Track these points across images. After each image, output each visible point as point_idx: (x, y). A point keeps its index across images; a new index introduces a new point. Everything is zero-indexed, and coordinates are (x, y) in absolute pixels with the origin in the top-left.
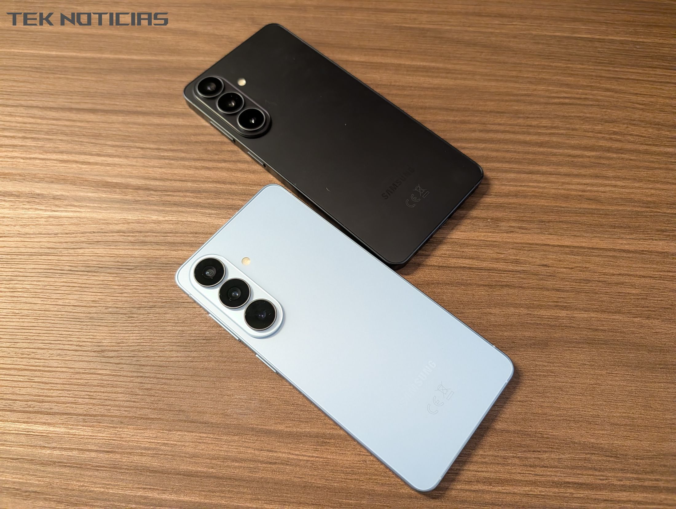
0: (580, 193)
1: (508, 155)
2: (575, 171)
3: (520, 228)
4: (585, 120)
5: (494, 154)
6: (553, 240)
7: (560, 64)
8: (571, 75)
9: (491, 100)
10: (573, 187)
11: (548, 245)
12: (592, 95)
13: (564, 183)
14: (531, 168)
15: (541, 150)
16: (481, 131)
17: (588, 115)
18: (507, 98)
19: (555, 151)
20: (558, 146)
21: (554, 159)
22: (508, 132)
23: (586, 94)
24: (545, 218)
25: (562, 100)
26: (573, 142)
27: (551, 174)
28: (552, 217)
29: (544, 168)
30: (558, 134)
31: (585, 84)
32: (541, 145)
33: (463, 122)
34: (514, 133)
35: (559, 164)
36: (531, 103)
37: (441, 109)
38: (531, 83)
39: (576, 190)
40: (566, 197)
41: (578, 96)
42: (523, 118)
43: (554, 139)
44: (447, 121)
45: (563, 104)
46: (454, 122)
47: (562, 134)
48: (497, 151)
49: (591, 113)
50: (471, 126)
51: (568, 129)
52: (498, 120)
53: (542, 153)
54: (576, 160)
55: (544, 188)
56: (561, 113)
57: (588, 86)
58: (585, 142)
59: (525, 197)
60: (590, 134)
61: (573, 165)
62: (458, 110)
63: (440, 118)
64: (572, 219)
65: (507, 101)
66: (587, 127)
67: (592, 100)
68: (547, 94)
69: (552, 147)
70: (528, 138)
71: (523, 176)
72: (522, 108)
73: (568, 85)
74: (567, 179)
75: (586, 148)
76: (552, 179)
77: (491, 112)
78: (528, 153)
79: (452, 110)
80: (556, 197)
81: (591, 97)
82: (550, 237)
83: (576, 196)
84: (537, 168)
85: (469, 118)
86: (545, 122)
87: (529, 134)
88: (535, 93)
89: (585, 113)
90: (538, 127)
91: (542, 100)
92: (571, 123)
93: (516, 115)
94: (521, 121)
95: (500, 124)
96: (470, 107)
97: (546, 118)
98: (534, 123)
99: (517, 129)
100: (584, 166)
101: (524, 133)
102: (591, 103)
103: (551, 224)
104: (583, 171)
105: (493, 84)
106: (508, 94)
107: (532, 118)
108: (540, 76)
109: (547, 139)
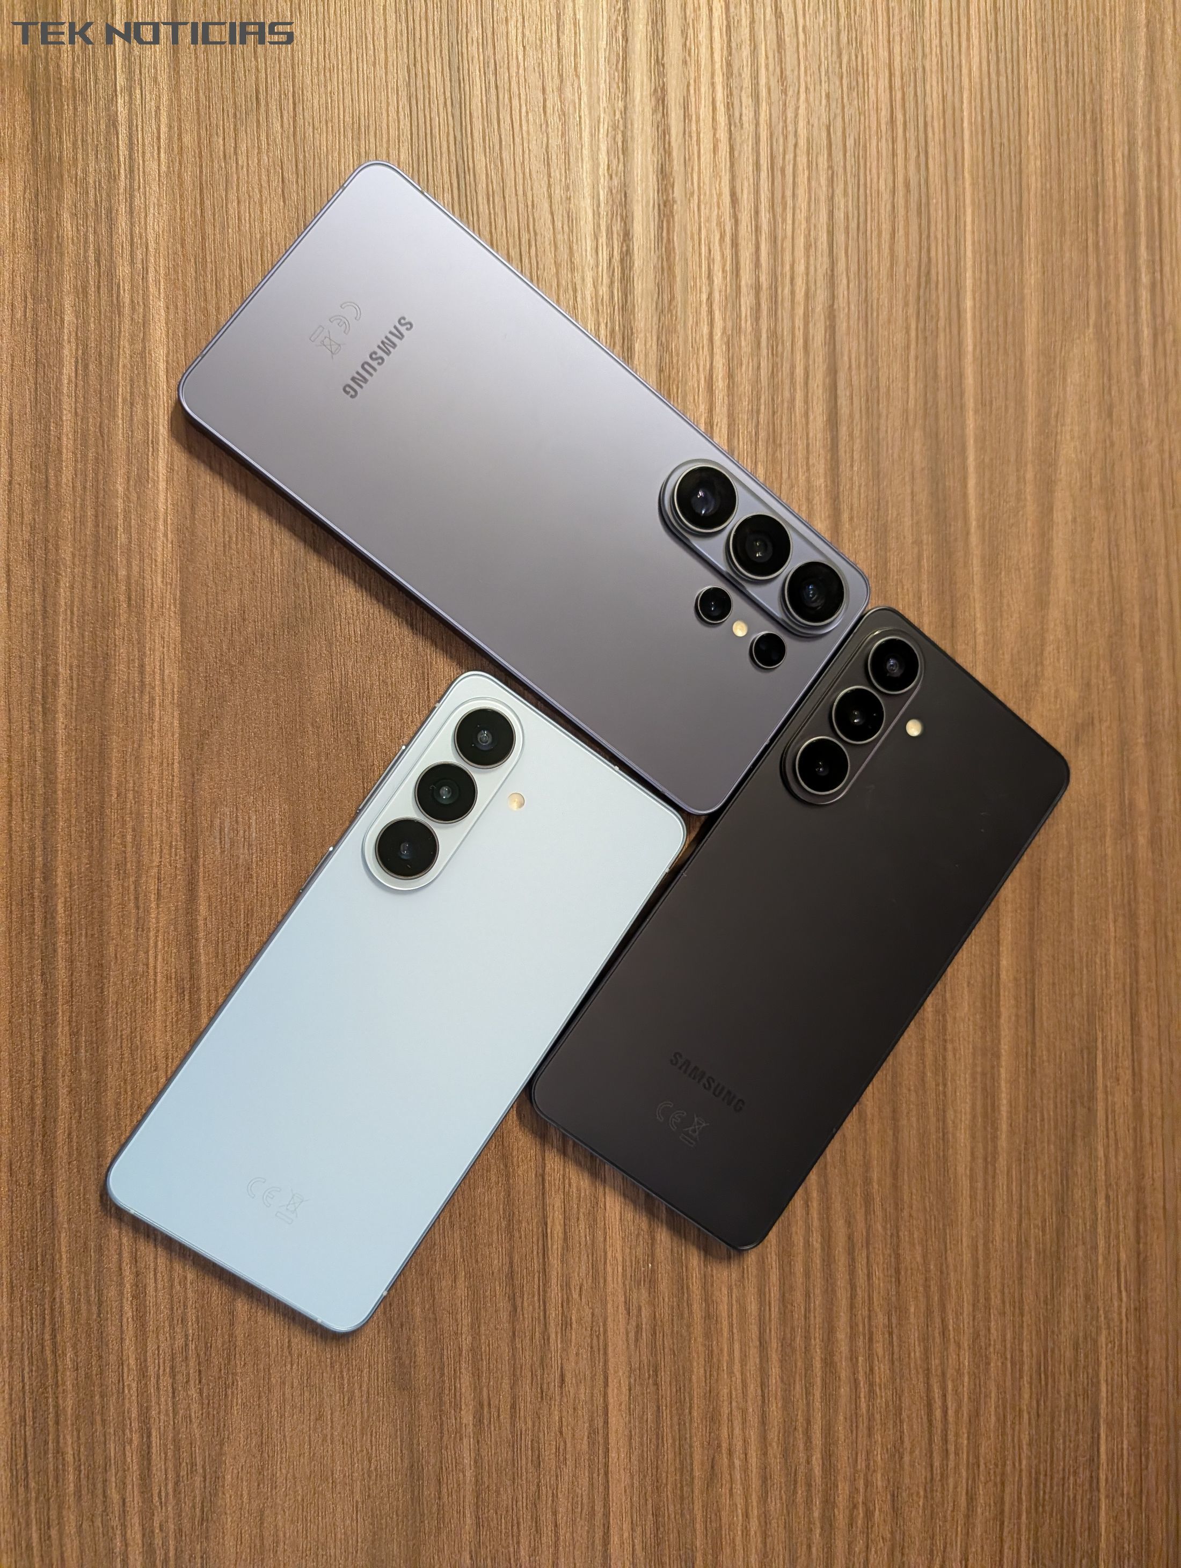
0: (725, 1445)
1: (799, 1296)
2: (774, 1435)
3: (639, 1327)
4: (896, 1453)
5: (799, 1268)
7: (1026, 1396)
8: (1002, 1421)
9: (925, 1257)
10: (737, 1431)
12: (957, 1467)
13: (744, 1412)
14: (774, 1344)
15: (818, 1364)
16: (850, 1238)
17: (907, 1458)
18: (934, 1288)
19: (817, 1392)
20: (830, 1399)
21: (798, 1389)
22: (853, 1297)
23: (957, 1454)
24: (665, 1377)
25: (938, 1403)
26: (841, 1430)
27: (763, 1385)
28: (666, 1390)
29: (775, 1371)
30: (858, 1397)
31: (983, 1450)
32: (829, 1363)
33: (868, 1200)
34: (852, 1306)
35: (787, 1402)
36: (925, 1339)
37: (896, 1151)
38: (976, 1336)
39: (731, 1436)
40: (713, 1418)
41: (951, 1437)
42: (890, 1325)
43: (844, 1391)
44: (867, 1166)
45: (930, 1406)
46: (867, 1181)
47: (857, 1407)
48: (807, 1274)
49: (912, 1465)
50: (860, 1217)
51: (871, 1418)
52: (878, 1273)
53: (809, 1367)
54: (800, 1435)
55: (731, 1373)
56: (906, 1402)
57: (977, 1457)
58: (843, 1454)
59: (707, 1335)
60: (861, 1465)
61: (788, 1429)
62: (896, 1187)
63: (874, 1151)
64: (667, 1430)
65: (927, 1287)
66: (879, 1457)
67: (944, 1467)
68: (950, 1372)
69: (825, 1385)
70: (842, 1335)
71: (754, 1329)
72: (912, 1320)
73: (975, 1415)
74: (753, 1418)
75: (828, 1456)
76: (752, 1388)
77: (898, 1256)
78: (807, 1338)
79: (895, 1176)
80: (711, 1395)
81: (951, 1464)
83: (718, 1438)
84: (774, 1357)
85: (879, 1213)
86: (882, 1369)
87: (852, 1337)
88: (952, 1347)
89: (912, 1452)
90: (870, 1357)
91: (935, 1362)
92: (884, 1424)
93: (897, 1310)
94: (880, 1319)
95: (869, 1276)
96: (905, 1213)
97: (892, 1370)
98: (879, 1348)
99: (862, 1312)
100: (786, 1453)
101: (853, 1326)
102: (937, 1464)
103: (652, 1388)
104: (775, 1449)
105: (967, 1257)
106: (943, 1290)
107: (891, 1343)
108: (993, 1357)
109: (844, 1374)
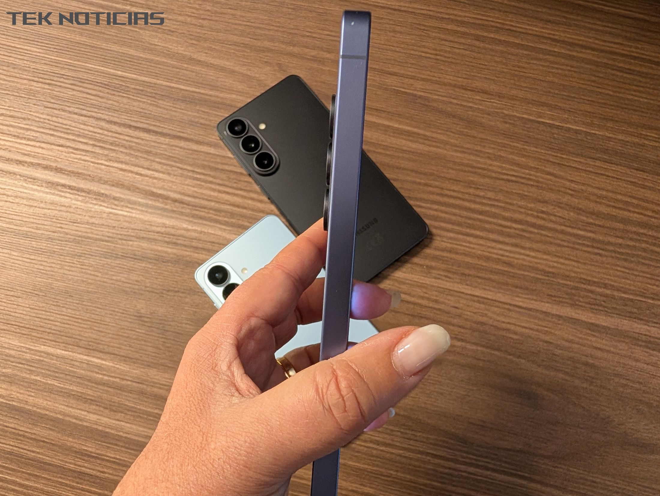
0: (500, 257)
1: (453, 218)
2: (501, 239)
3: (446, 276)
4: (522, 197)
5: (443, 215)
6: (468, 290)
7: (518, 145)
8: (524, 156)
9: (453, 169)
10: (496, 251)
11: (463, 293)
12: (536, 176)
13: (489, 247)
14: (468, 230)
15: (480, 217)
16: (438, 194)
17: (526, 194)
18: (467, 169)
19: (491, 220)
20: (495, 216)
21: (487, 226)
22: (460, 198)
23: (531, 175)
24: (467, 272)
25: (509, 178)
26: (507, 214)
27: (482, 238)
28: (472, 272)
29: (478, 233)
30: (498, 206)
31: (533, 165)
32: (481, 213)
33: (426, 185)
34: (463, 200)
35: (491, 231)
36: (484, 176)
37: (412, 171)
38: (489, 158)
39: (497, 254)
40: (488, 259)
41: (524, 176)
42: (474, 188)
43: (493, 210)
44: (414, 182)
45: (509, 181)
46: (420, 184)
47: (501, 207)
48: (446, 213)
49: (529, 192)
50: (431, 189)
51: (507, 203)
52: (454, 188)
53: (480, 220)
54: (504, 230)
55: (473, 248)
56: (506, 189)
57: (535, 168)
58: (517, 216)
59: (457, 253)
60: (523, 210)
61: (501, 233)
62: (425, 174)
63: (409, 178)
64: (487, 276)
65: (465, 171)
66: (522, 203)
67: (534, 181)
68: (499, 170)
69: (489, 216)
70: (473, 206)
71: (460, 237)
72: (475, 179)
73: (518, 165)
74: (493, 244)
75: (516, 221)
76: (481, 242)
77: (450, 179)
78: (470, 218)
79: (421, 173)
80: (479, 257)
81: (534, 178)
82: (466, 287)
83: (495, 258)
84: (473, 232)
85: (432, 182)
86: (490, 195)
87: (474, 202)
88: (490, 168)
89: (524, 191)
90: (484, 198)
91: (494, 175)
92: (510, 199)
93: (469, 184)
94: (471, 191)
95: (454, 191)
96: (435, 172)
97: (490, 191)
98: (482, 194)
99: (467, 197)
100: (509, 236)
101: (470, 201)
102: (532, 183)
103: (470, 278)
104: (507, 240)
105: (459, 155)
106: (468, 165)
107: (481, 189)
108: (499, 153)
109: (487, 208)
